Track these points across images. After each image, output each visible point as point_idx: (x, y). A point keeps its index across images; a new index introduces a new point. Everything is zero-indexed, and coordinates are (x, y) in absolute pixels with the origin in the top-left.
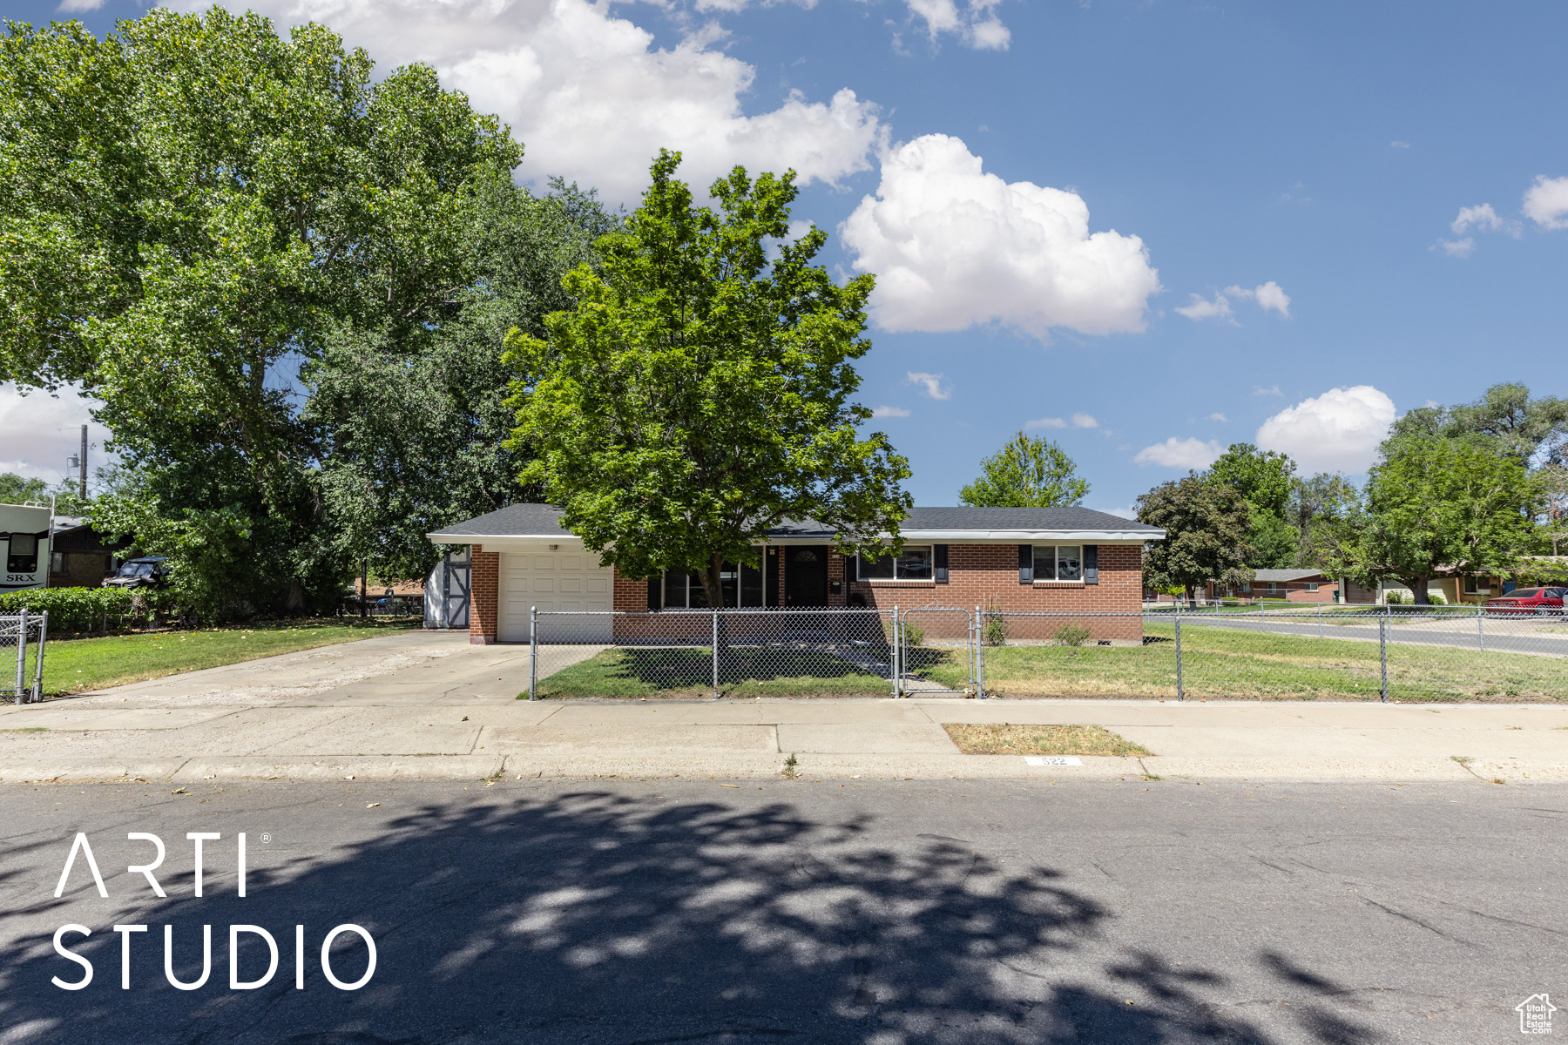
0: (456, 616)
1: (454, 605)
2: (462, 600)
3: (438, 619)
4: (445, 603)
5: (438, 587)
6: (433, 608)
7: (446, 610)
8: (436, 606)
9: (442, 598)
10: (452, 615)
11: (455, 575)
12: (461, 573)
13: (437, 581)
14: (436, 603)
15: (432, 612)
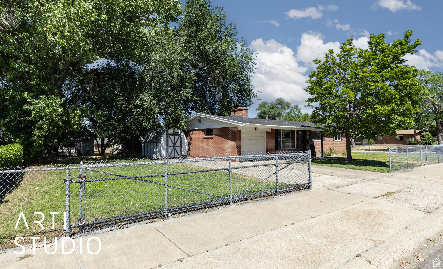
0: (171, 154)
1: (170, 150)
2: (172, 148)
3: (164, 155)
4: (167, 149)
5: (164, 143)
6: (162, 151)
7: (167, 152)
8: (164, 150)
9: (165, 147)
10: (169, 153)
11: (170, 138)
12: (172, 137)
13: (164, 141)
14: (164, 149)
15: (162, 152)
